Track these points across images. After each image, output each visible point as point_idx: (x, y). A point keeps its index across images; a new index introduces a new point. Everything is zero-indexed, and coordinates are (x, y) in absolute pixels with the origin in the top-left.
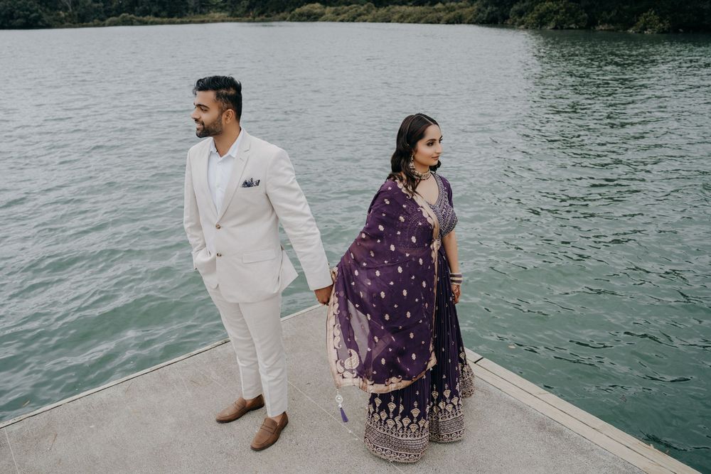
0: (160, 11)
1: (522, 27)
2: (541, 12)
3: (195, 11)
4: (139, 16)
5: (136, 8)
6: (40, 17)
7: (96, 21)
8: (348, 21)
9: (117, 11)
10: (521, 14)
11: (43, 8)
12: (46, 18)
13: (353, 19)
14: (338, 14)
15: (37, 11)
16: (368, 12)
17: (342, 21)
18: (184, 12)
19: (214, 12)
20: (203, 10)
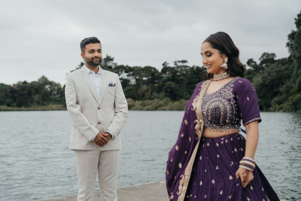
0: (11, 103)
1: (281, 111)
2: (294, 100)
3: (38, 103)
8: (152, 110)
10: (280, 103)
13: (156, 109)
14: (145, 106)
16: (166, 104)
17: (148, 110)
18: (30, 104)
19: (53, 104)
20: (45, 103)
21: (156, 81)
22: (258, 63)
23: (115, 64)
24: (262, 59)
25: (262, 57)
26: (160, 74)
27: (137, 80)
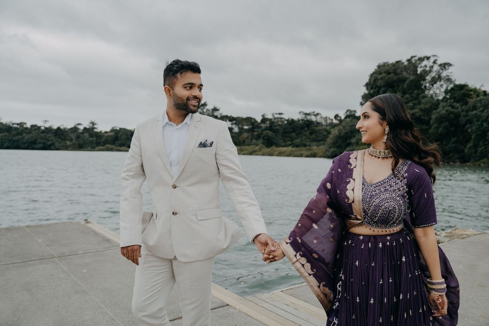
4: (117, 146)
5: (116, 142)
6: (53, 144)
7: (89, 148)
8: (248, 154)
9: (104, 143)
11: (57, 139)
12: (57, 145)
13: (251, 154)
14: (242, 151)
15: (52, 140)
16: (260, 150)
17: (244, 154)
21: (256, 130)
22: (343, 117)
23: (221, 114)
24: (346, 115)
25: (346, 113)
26: (259, 124)
27: (239, 128)
